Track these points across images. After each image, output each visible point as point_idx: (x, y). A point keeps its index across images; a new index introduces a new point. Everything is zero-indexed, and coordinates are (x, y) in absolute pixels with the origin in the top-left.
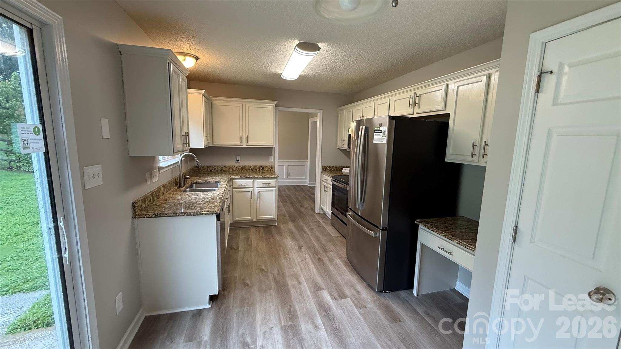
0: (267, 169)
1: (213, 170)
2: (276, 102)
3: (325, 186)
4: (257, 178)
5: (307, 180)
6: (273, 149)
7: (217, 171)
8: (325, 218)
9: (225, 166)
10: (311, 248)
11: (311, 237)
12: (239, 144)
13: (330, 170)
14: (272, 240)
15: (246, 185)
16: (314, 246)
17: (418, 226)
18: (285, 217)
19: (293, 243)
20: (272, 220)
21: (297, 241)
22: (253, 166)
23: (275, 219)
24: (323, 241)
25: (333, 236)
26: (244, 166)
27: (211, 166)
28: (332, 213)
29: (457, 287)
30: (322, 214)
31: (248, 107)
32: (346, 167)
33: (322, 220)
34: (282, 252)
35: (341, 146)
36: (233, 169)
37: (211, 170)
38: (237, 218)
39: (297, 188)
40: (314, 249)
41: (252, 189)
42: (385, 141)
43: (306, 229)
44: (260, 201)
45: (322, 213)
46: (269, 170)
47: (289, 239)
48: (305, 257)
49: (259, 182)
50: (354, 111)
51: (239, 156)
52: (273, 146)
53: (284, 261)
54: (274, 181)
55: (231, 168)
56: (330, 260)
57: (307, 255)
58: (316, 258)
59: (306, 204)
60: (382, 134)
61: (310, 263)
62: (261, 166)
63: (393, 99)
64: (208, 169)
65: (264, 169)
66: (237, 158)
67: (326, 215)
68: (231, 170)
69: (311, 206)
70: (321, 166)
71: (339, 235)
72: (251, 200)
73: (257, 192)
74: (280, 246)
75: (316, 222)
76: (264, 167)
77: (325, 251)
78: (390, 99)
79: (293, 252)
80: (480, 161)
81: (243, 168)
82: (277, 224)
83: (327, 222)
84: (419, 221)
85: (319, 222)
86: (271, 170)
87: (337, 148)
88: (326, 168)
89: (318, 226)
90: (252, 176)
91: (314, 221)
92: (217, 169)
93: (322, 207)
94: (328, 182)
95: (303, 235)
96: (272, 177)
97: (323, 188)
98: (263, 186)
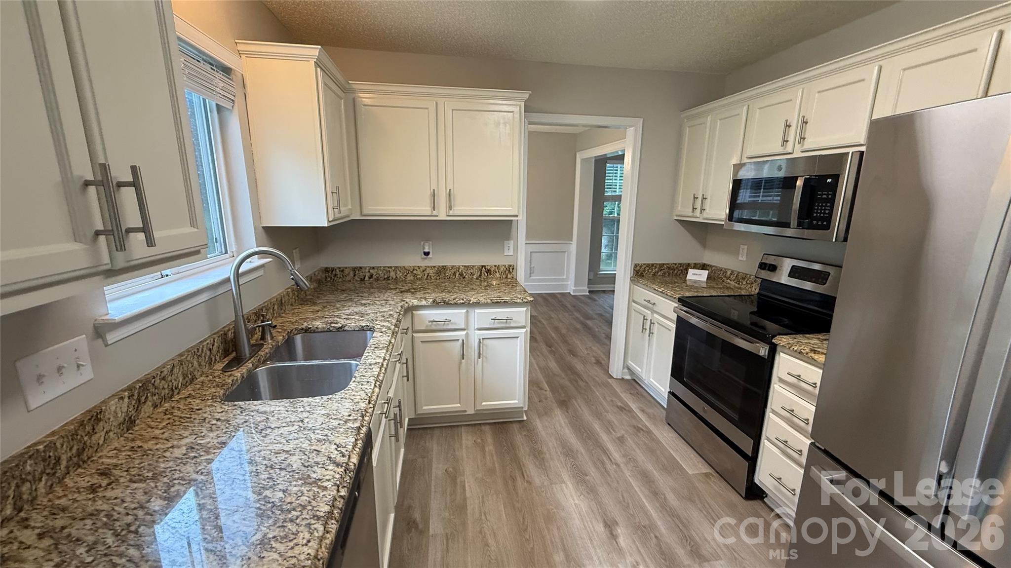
0: (498, 275)
1: (367, 278)
3: (644, 316)
4: (478, 304)
5: (569, 283)
6: (514, 224)
7: (377, 279)
9: (397, 267)
11: (627, 473)
12: (429, 213)
13: (654, 275)
14: (520, 483)
15: (448, 324)
16: (652, 526)
18: (541, 389)
19: (583, 506)
20: (514, 411)
21: (592, 491)
22: (465, 266)
23: (522, 408)
24: (673, 500)
25: (690, 472)
26: (443, 266)
27: (361, 268)
28: (672, 393)
31: (453, 110)
32: (693, 266)
33: (637, 405)
36: (415, 275)
37: (362, 278)
38: (424, 408)
40: (656, 537)
41: (464, 333)
44: (484, 364)
45: (628, 377)
46: (504, 276)
47: (570, 485)
49: (482, 316)
51: (431, 242)
52: (517, 216)
54: (523, 311)
55: (411, 272)
59: (583, 345)
62: (483, 266)
64: (355, 275)
65: (491, 274)
66: (424, 248)
67: (642, 387)
68: (410, 277)
70: (632, 264)
71: (708, 470)
72: (460, 363)
73: (477, 341)
74: (550, 518)
75: (621, 409)
76: (492, 269)
77: (695, 551)
79: (592, 552)
81: (441, 271)
82: (525, 418)
83: (652, 411)
85: (630, 411)
86: (509, 276)
87: (676, 218)
88: (644, 271)
89: (634, 427)
90: (463, 299)
91: (618, 407)
92: (378, 276)
93: (631, 363)
94: (655, 308)
95: (603, 463)
96: (516, 301)
97: (637, 321)
98: (492, 326)
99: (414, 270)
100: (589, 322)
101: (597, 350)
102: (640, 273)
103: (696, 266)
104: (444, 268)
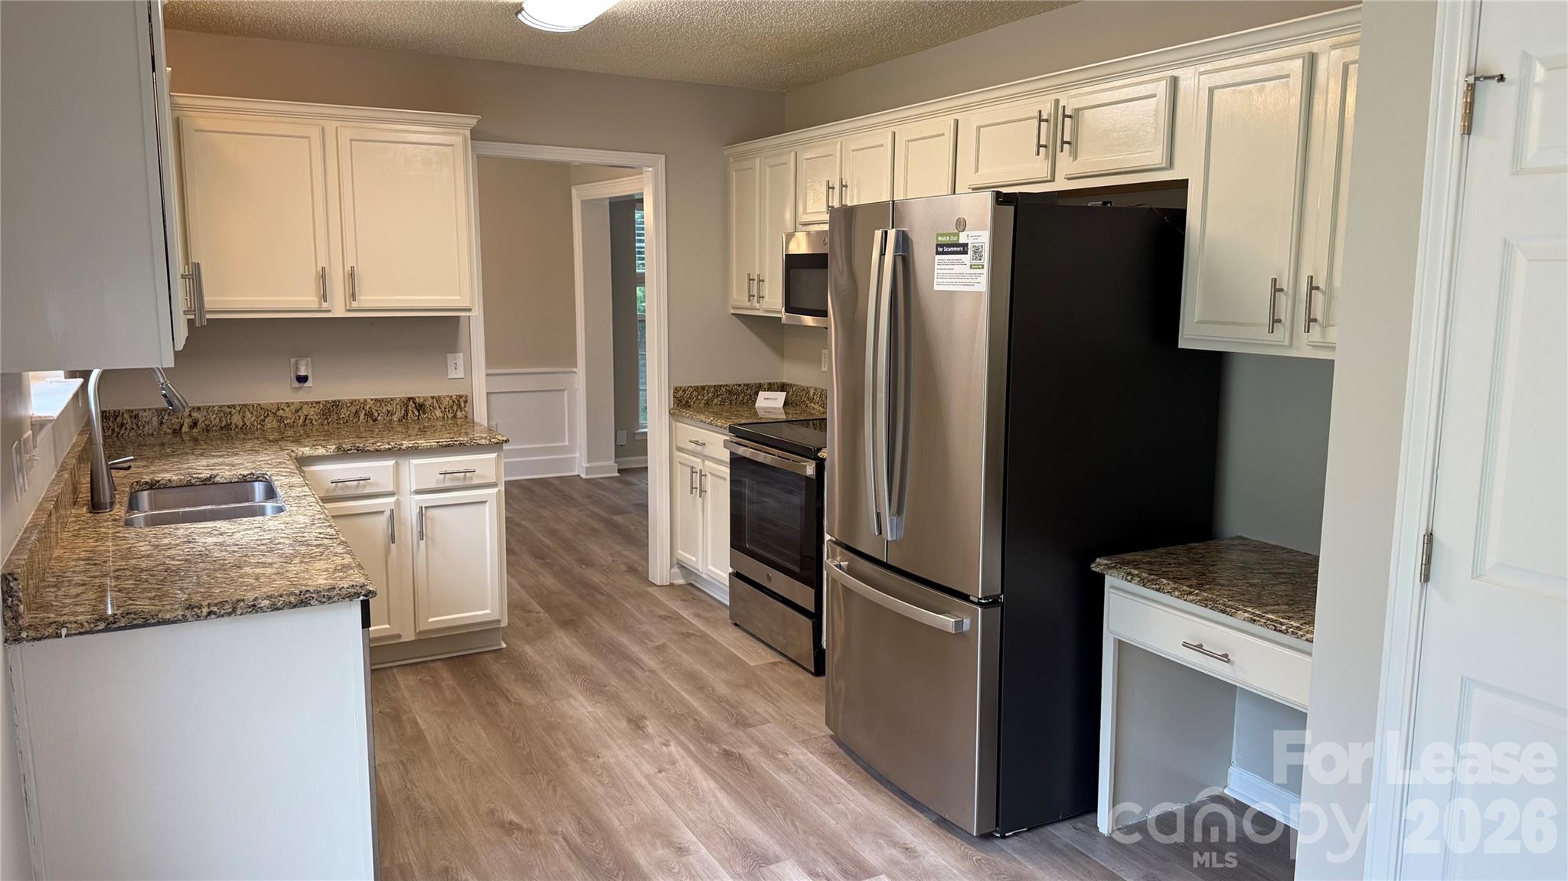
0: (438, 413)
1: (185, 429)
2: (472, 121)
3: (692, 468)
4: (414, 451)
5: (577, 455)
6: (463, 323)
7: (207, 429)
8: (701, 601)
9: (245, 406)
10: (678, 719)
11: (665, 677)
12: (315, 306)
13: (707, 404)
14: (504, 708)
15: (364, 486)
16: (692, 713)
17: (1101, 578)
18: (529, 612)
19: (600, 711)
20: (484, 630)
21: (613, 698)
22: (376, 400)
23: (498, 621)
24: (722, 689)
25: (752, 664)
26: (334, 402)
28: (737, 575)
29: (1230, 786)
30: (680, 586)
31: (351, 140)
32: (766, 387)
33: (690, 610)
34: (570, 751)
35: (749, 304)
36: (281, 420)
37: (178, 428)
39: (536, 488)
40: (695, 720)
41: (392, 500)
42: (981, 283)
43: (635, 650)
45: (680, 581)
46: (450, 416)
47: (580, 698)
48: (670, 754)
50: (803, 166)
51: (309, 359)
52: (470, 310)
53: (586, 781)
54: (492, 459)
55: (274, 414)
56: (770, 752)
57: (674, 749)
58: (715, 754)
59: (600, 550)
60: (966, 258)
61: (697, 772)
62: (409, 399)
63: (970, 121)
65: (424, 413)
66: (297, 369)
67: (699, 589)
68: (271, 423)
69: (626, 560)
70: (669, 388)
71: (778, 658)
72: (388, 552)
73: (415, 511)
74: (550, 728)
75: (665, 618)
76: (428, 403)
77: (742, 723)
78: (957, 122)
79: (611, 742)
80: (1295, 343)
81: (331, 409)
82: (504, 646)
83: (711, 614)
84: (1107, 562)
85: (679, 618)
86: (459, 414)
87: (732, 311)
88: (691, 397)
89: (683, 634)
90: (389, 444)
91: (660, 616)
93: (682, 554)
94: (707, 451)
95: (630, 673)
97: (683, 478)
99: (278, 410)
100: (618, 518)
101: (631, 554)
102: (684, 401)
103: (771, 387)
104: (336, 404)
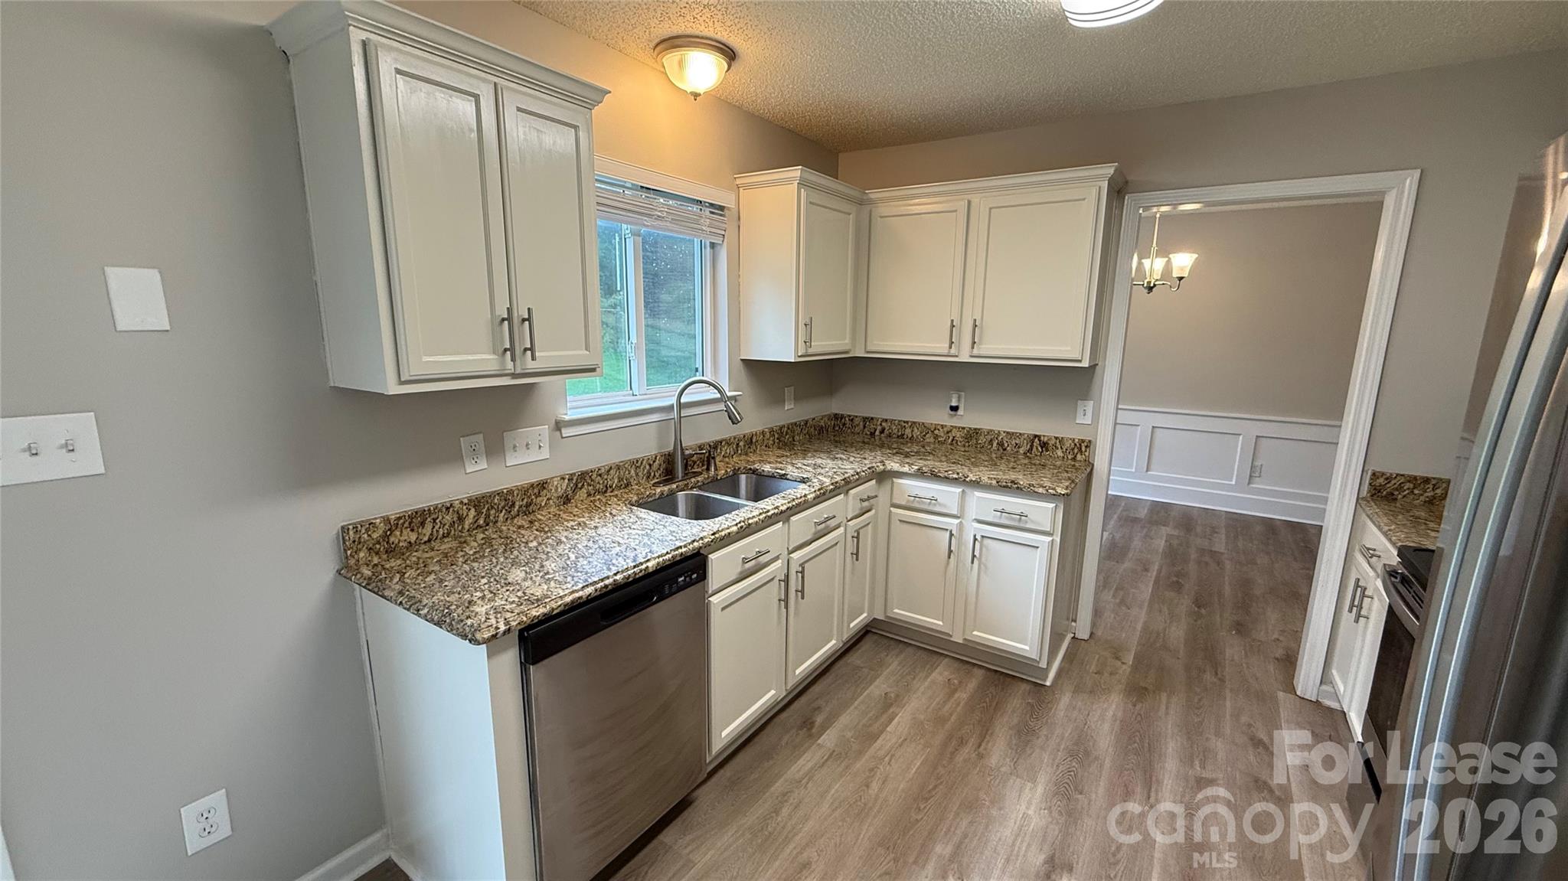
0: (1059, 453)
2: (1109, 170)
4: (977, 484)
6: (1098, 374)
9: (914, 423)
12: (946, 352)
14: (966, 753)
15: (935, 505)
19: (1038, 822)
21: (1071, 814)
23: (1036, 661)
26: (975, 429)
27: (872, 419)
30: (1325, 708)
31: (990, 209)
34: (949, 850)
43: (1171, 765)
44: (982, 573)
45: (1332, 707)
46: (1070, 457)
47: (1041, 789)
49: (984, 503)
51: (961, 394)
55: (933, 432)
62: (1036, 436)
64: (865, 427)
65: (1047, 450)
66: (952, 400)
67: (1341, 730)
70: (1364, 471)
72: (945, 563)
73: (972, 537)
76: (1051, 443)
81: (973, 434)
82: (1048, 683)
90: (958, 474)
92: (890, 431)
94: (1378, 567)
96: (1036, 490)
98: (997, 521)
99: (935, 429)
102: (1387, 493)
104: (977, 432)
